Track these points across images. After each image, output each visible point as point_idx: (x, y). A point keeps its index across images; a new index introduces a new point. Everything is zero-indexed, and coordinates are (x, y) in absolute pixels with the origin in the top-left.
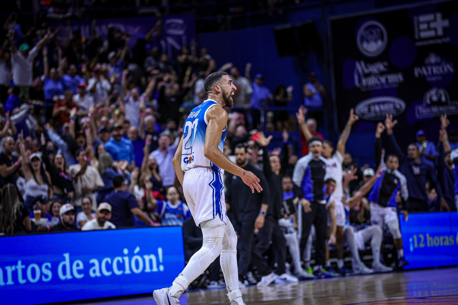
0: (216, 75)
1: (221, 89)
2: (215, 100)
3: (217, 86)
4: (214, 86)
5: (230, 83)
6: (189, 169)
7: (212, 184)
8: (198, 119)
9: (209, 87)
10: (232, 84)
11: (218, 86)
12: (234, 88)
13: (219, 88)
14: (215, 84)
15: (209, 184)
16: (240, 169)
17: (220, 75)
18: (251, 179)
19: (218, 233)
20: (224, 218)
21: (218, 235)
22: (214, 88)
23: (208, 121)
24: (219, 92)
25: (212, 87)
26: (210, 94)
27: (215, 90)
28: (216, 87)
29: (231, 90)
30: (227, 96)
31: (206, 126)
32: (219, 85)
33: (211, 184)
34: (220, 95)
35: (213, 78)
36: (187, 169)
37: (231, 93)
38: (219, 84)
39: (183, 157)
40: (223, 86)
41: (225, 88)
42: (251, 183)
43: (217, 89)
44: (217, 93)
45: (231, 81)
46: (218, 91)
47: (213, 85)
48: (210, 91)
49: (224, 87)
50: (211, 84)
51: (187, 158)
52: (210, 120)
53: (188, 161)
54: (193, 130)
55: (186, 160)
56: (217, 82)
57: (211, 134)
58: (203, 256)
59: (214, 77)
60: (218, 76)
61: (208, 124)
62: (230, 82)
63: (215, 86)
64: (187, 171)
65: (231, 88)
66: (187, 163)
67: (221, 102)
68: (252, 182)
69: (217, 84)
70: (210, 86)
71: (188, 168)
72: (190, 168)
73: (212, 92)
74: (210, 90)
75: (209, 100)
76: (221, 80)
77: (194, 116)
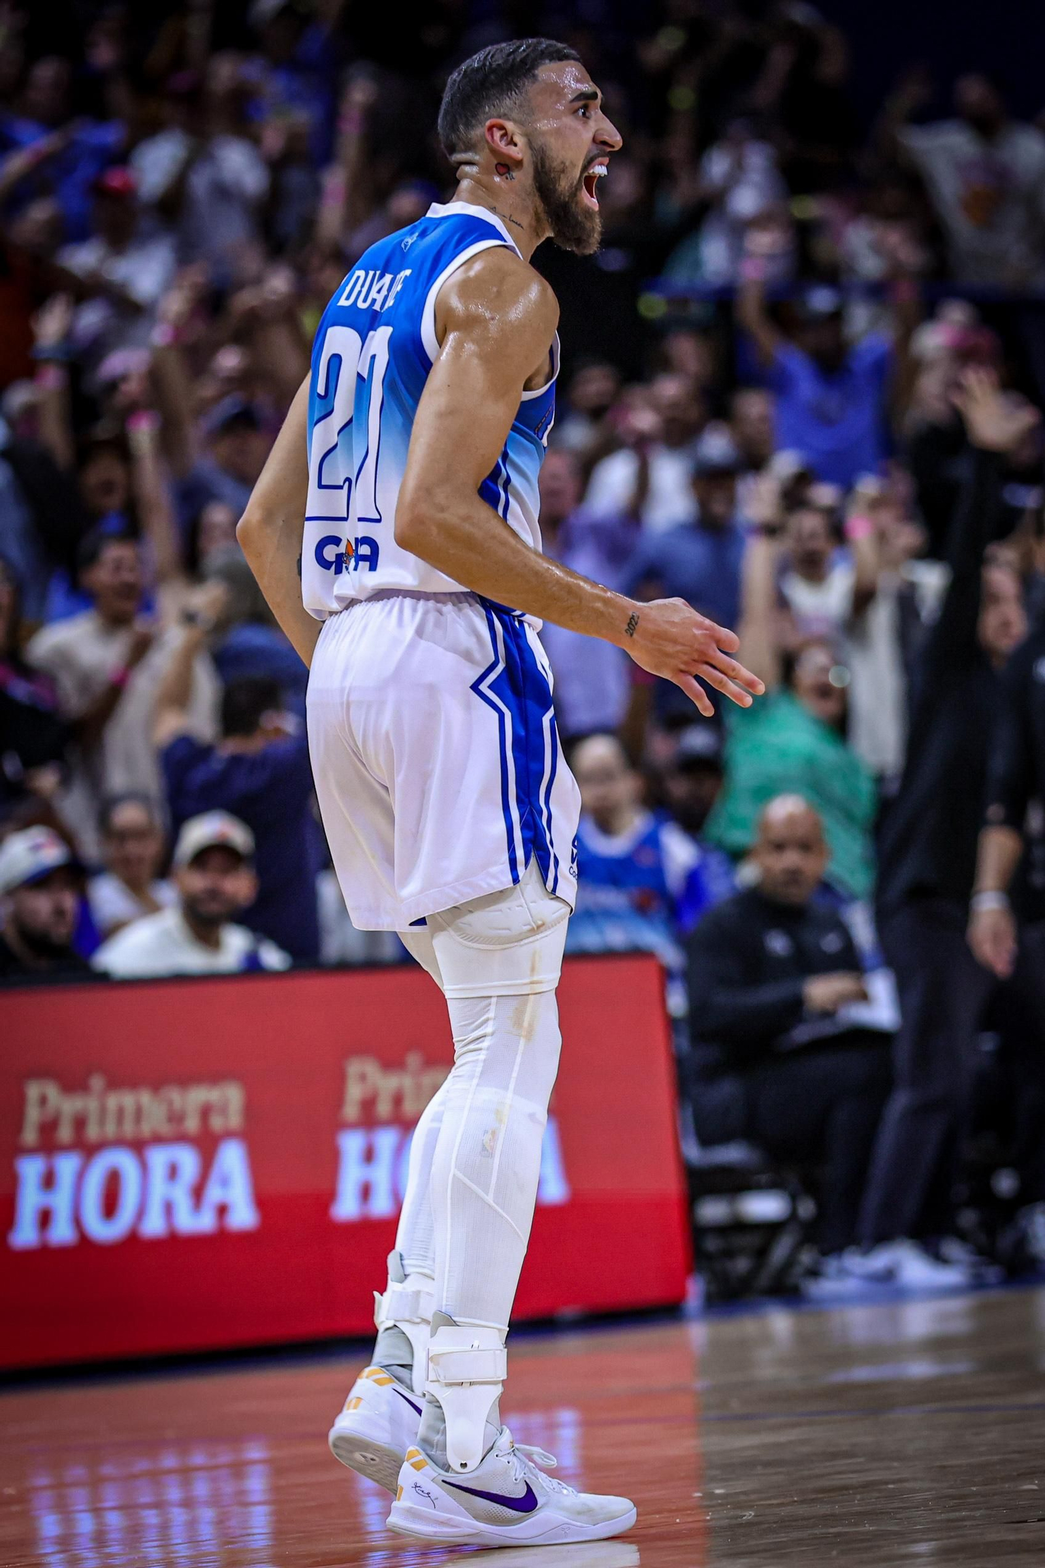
0: (506, 61)
1: (530, 144)
2: (493, 210)
3: (502, 128)
4: (488, 123)
5: (586, 107)
6: (346, 608)
7: (490, 687)
8: (390, 330)
9: (461, 127)
10: (596, 114)
11: (510, 126)
12: (606, 138)
13: (517, 139)
14: (494, 112)
15: (475, 687)
16: (606, 602)
17: (523, 61)
18: (679, 648)
19: (533, 969)
20: (565, 878)
21: (535, 978)
22: (489, 138)
23: (441, 340)
24: (519, 164)
25: (478, 132)
26: (467, 168)
27: (494, 152)
28: (497, 134)
29: (585, 152)
30: (564, 185)
31: (426, 365)
32: (515, 121)
33: (483, 687)
34: (524, 178)
35: (486, 76)
36: (335, 606)
37: (586, 167)
38: (515, 114)
39: (312, 534)
40: (544, 125)
41: (552, 140)
42: (682, 667)
43: (502, 146)
44: (505, 166)
45: (594, 96)
46: (510, 157)
47: (481, 117)
48: (466, 150)
49: (543, 134)
50: (474, 116)
51: (336, 541)
52: (452, 337)
53: (339, 557)
54: (362, 382)
55: (330, 553)
56: (508, 101)
57: (441, 415)
58: (491, 1155)
59: (493, 71)
60: (513, 66)
61: (438, 357)
62: (581, 103)
63: (490, 128)
64: (334, 618)
65: (588, 136)
66: (338, 571)
67: (526, 220)
68: (686, 663)
69: (505, 116)
70: (468, 125)
71: (339, 599)
72: (351, 603)
73: (477, 158)
74: (470, 147)
75: (457, 207)
76: (531, 88)
77: (374, 301)
